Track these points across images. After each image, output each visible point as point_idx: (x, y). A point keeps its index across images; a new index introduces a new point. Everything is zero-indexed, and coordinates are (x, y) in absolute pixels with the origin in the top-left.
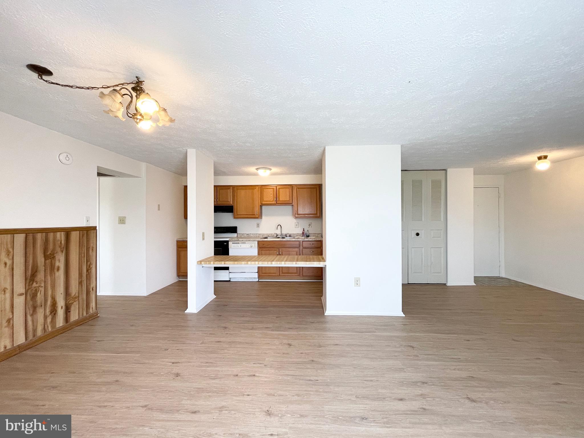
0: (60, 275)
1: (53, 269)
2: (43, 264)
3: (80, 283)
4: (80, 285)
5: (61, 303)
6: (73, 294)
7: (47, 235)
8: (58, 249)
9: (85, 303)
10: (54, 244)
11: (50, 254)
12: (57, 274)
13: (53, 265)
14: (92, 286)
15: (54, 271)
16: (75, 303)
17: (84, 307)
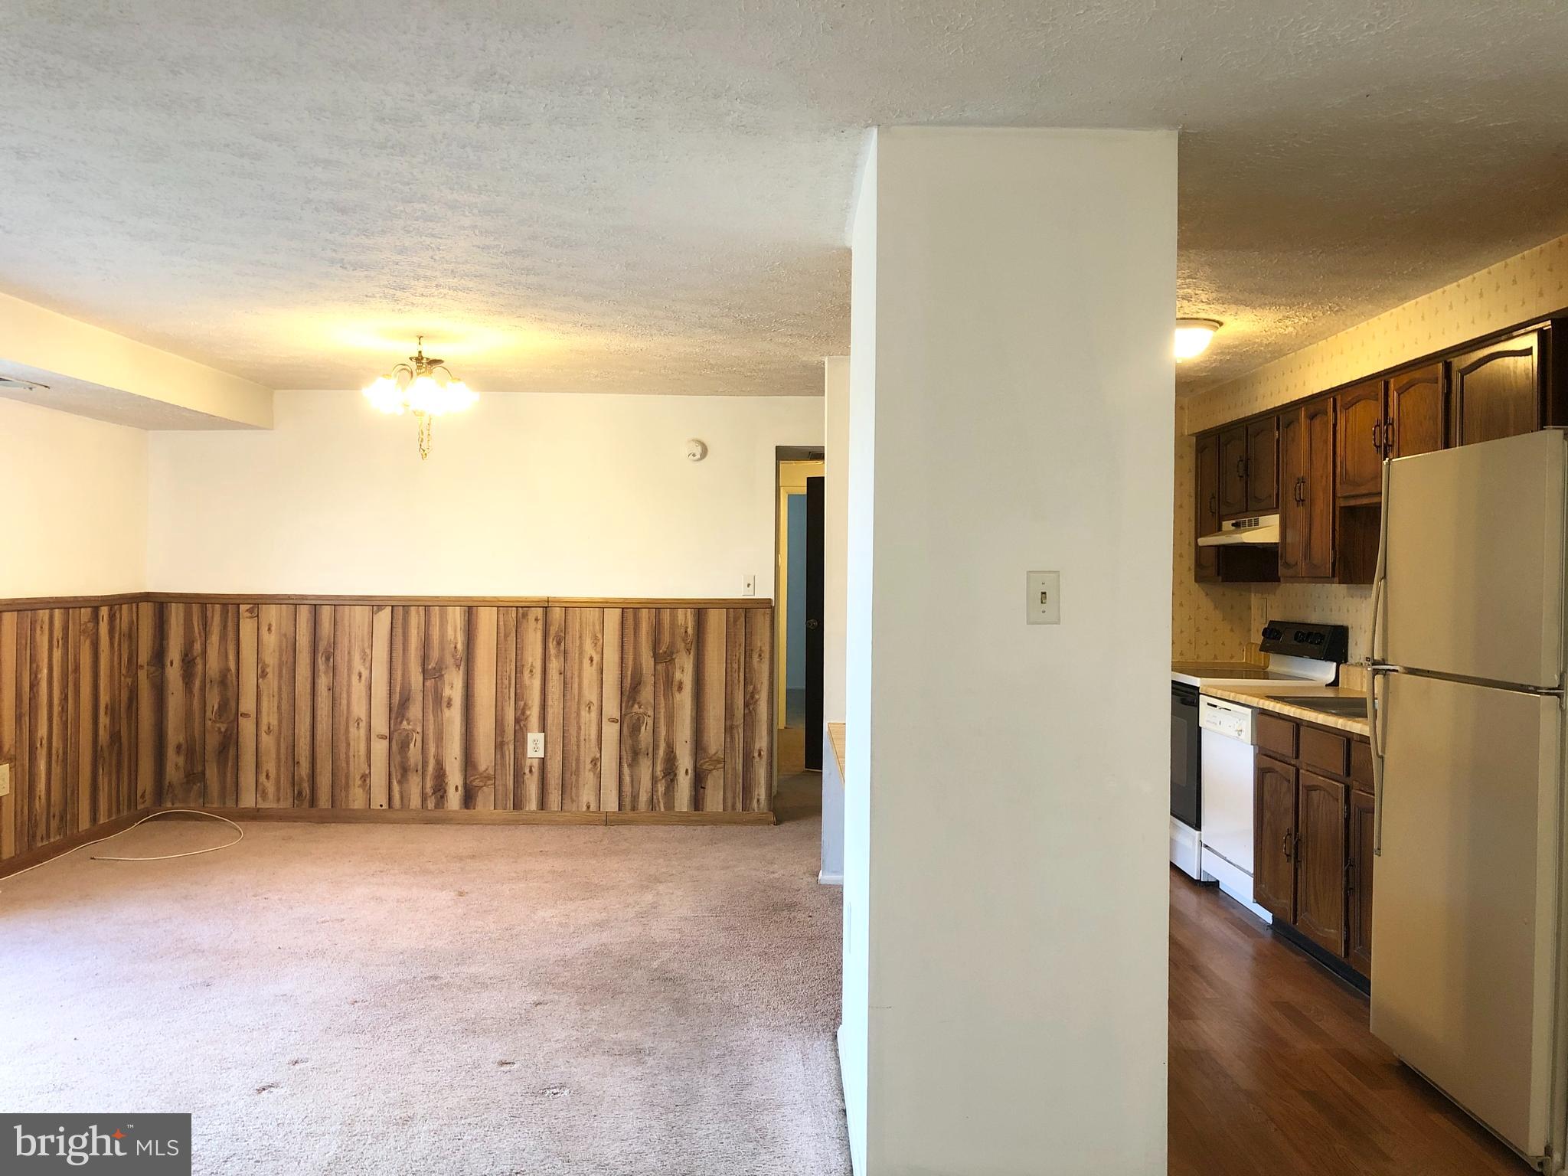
0: (685, 700)
1: (669, 685)
2: (652, 671)
3: (729, 729)
4: (728, 735)
5: (685, 761)
6: (712, 750)
7: (659, 612)
8: (681, 645)
9: (741, 781)
10: (673, 635)
11: (665, 652)
12: (678, 696)
13: (670, 674)
14: (757, 747)
15: (672, 690)
16: (715, 772)
17: (737, 790)
